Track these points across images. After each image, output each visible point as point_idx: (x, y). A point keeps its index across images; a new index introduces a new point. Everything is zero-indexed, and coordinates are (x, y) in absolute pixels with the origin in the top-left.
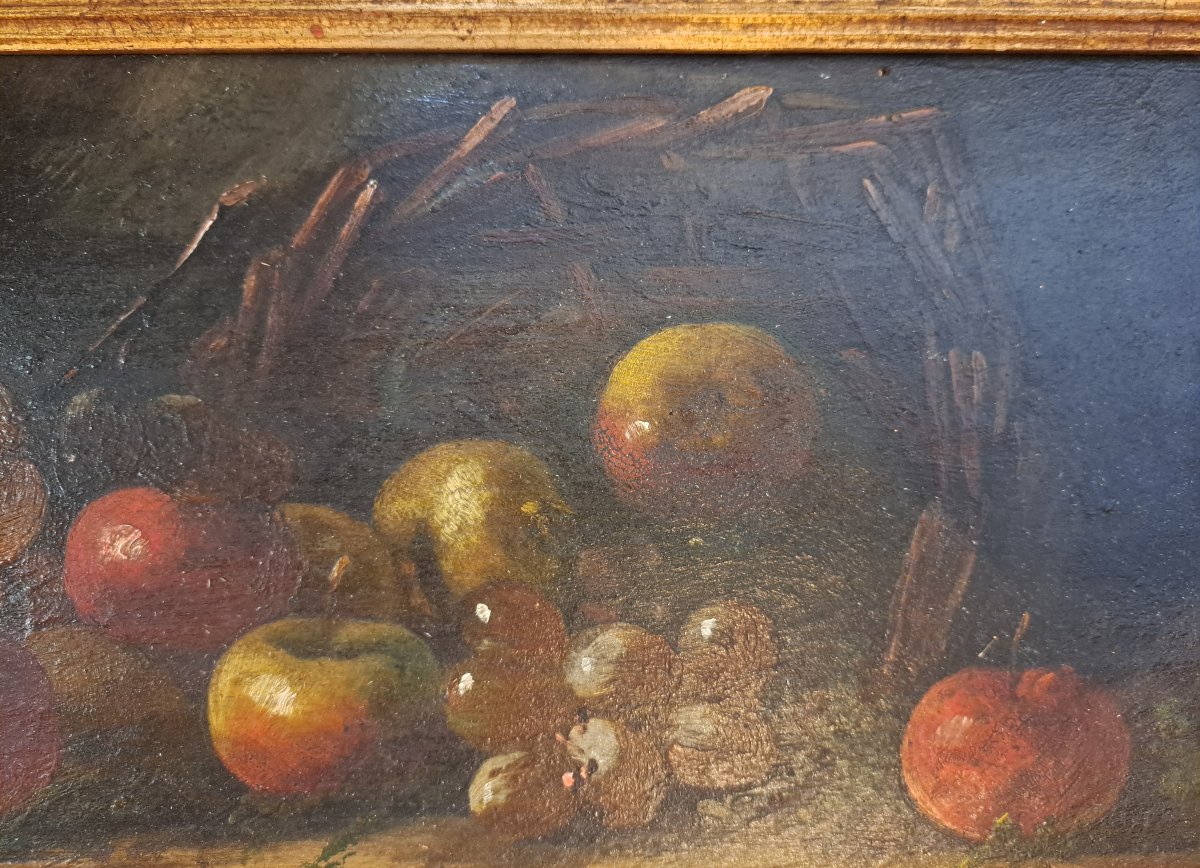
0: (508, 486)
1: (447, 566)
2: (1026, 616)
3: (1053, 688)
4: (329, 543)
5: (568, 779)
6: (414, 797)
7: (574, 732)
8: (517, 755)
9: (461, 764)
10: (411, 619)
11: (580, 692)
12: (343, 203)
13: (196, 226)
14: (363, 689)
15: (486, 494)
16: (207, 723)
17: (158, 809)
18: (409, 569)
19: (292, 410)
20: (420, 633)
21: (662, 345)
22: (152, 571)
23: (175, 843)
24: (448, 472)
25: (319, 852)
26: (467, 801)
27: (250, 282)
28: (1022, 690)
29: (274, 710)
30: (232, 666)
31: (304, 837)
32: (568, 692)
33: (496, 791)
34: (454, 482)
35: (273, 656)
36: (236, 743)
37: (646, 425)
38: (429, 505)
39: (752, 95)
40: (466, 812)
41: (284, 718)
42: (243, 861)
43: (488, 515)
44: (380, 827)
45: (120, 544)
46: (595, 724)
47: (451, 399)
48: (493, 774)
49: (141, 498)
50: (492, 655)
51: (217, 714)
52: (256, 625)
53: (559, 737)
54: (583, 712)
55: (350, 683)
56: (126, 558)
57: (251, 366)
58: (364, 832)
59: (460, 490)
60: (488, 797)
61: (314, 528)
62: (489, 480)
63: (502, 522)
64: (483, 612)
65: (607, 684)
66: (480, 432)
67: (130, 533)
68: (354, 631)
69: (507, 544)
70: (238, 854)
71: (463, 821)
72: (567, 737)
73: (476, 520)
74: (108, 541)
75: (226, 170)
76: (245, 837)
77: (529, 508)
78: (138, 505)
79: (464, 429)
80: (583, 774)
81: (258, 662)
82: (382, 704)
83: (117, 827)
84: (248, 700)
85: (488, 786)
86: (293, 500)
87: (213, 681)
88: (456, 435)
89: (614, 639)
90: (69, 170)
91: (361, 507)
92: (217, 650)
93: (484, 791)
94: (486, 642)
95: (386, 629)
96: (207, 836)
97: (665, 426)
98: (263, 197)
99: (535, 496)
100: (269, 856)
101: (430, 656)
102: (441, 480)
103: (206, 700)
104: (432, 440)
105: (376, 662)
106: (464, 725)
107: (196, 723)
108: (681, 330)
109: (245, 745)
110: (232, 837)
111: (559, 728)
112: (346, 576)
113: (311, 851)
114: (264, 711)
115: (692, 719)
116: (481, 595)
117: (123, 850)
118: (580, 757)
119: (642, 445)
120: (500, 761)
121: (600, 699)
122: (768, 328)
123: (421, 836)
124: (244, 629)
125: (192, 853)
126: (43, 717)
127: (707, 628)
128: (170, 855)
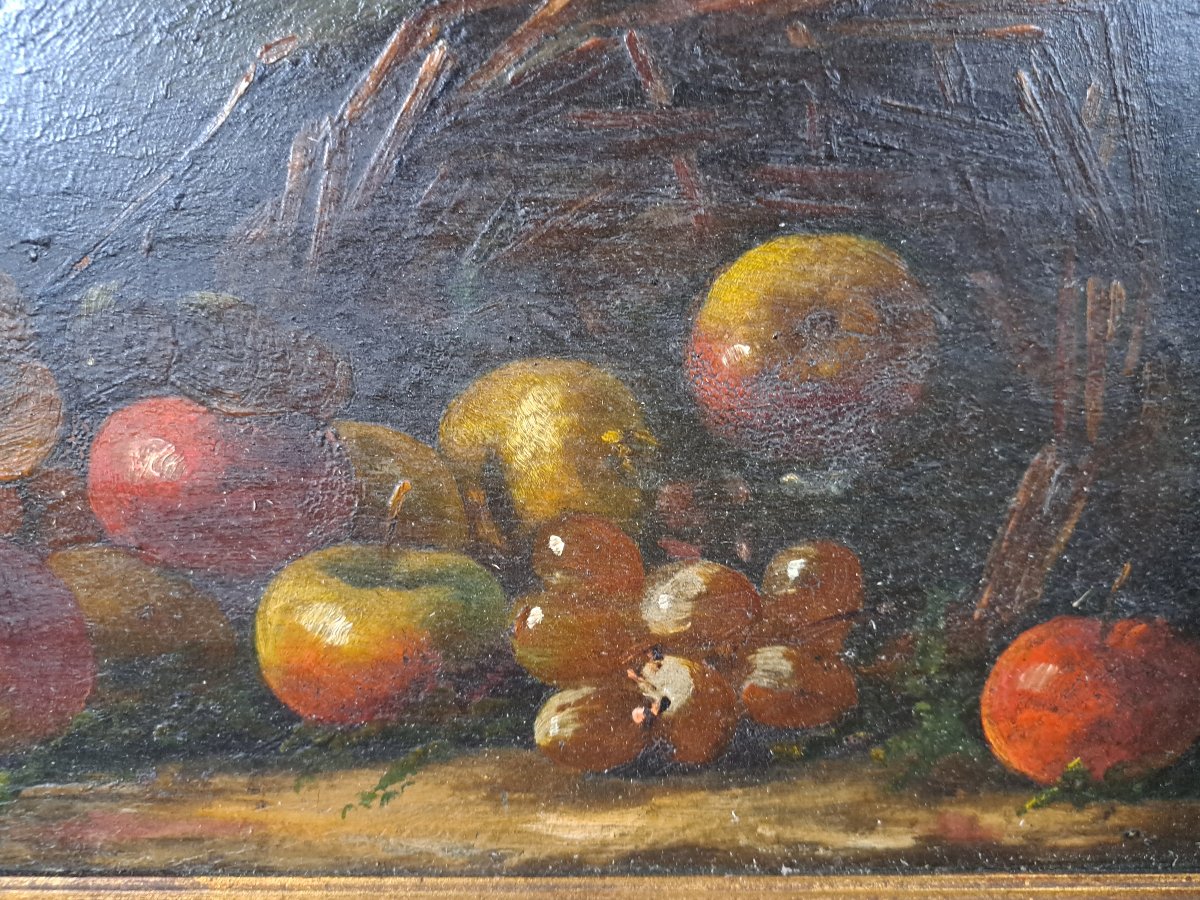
0: (591, 410)
1: (519, 496)
2: (1128, 566)
3: (1143, 639)
4: (389, 466)
5: (638, 714)
6: (478, 730)
7: (647, 669)
8: (586, 690)
9: (528, 696)
10: (476, 549)
11: (655, 630)
12: (405, 64)
14: (423, 621)
15: (564, 421)
16: (254, 652)
17: (204, 736)
18: (477, 496)
19: (346, 316)
20: (486, 563)
21: (771, 257)
22: (189, 491)
23: (222, 769)
24: (523, 393)
25: (376, 779)
26: (533, 734)
27: (295, 158)
28: (1112, 639)
29: (329, 640)
30: (283, 593)
31: (360, 766)
32: (642, 629)
33: (562, 725)
34: (529, 405)
35: (326, 584)
36: (288, 672)
37: (746, 350)
38: (501, 430)
40: (530, 744)
41: (338, 648)
42: (297, 789)
43: (566, 443)
44: (442, 758)
45: (152, 458)
46: (669, 661)
47: (528, 310)
48: (561, 708)
49: (175, 408)
50: (565, 590)
51: (266, 641)
52: (307, 551)
53: (631, 673)
54: (660, 647)
55: (411, 614)
56: (158, 474)
57: (297, 262)
58: (422, 762)
59: (535, 414)
60: (554, 731)
61: (372, 449)
62: (568, 404)
63: (581, 450)
64: (557, 544)
65: (686, 620)
67: (162, 448)
68: (417, 560)
69: (585, 474)
70: (291, 781)
71: (527, 753)
72: (639, 673)
73: (552, 448)
74: (137, 455)
76: (297, 764)
77: (611, 437)
78: (170, 417)
79: (545, 345)
80: (654, 710)
81: (312, 591)
82: (446, 636)
83: (160, 753)
84: (301, 629)
85: (555, 720)
86: (348, 417)
87: (260, 609)
88: (532, 352)
89: (694, 577)
91: (425, 429)
92: (266, 575)
93: (552, 723)
94: (558, 575)
95: (452, 560)
96: (258, 764)
97: (768, 350)
99: (618, 425)
100: (323, 784)
101: (498, 590)
102: (514, 402)
103: (253, 627)
104: (506, 357)
105: (440, 593)
106: (529, 656)
107: (244, 652)
108: (795, 243)
109: (300, 675)
110: (284, 765)
111: (630, 664)
112: (407, 504)
113: (367, 779)
114: (317, 640)
115: (771, 662)
116: (554, 526)
117: (168, 775)
118: (649, 694)
119: (739, 373)
120: (569, 696)
121: (676, 638)
122: (892, 244)
123: (485, 767)
124: (292, 554)
125: (242, 780)
126: (74, 641)
127: (794, 568)
128: (218, 781)
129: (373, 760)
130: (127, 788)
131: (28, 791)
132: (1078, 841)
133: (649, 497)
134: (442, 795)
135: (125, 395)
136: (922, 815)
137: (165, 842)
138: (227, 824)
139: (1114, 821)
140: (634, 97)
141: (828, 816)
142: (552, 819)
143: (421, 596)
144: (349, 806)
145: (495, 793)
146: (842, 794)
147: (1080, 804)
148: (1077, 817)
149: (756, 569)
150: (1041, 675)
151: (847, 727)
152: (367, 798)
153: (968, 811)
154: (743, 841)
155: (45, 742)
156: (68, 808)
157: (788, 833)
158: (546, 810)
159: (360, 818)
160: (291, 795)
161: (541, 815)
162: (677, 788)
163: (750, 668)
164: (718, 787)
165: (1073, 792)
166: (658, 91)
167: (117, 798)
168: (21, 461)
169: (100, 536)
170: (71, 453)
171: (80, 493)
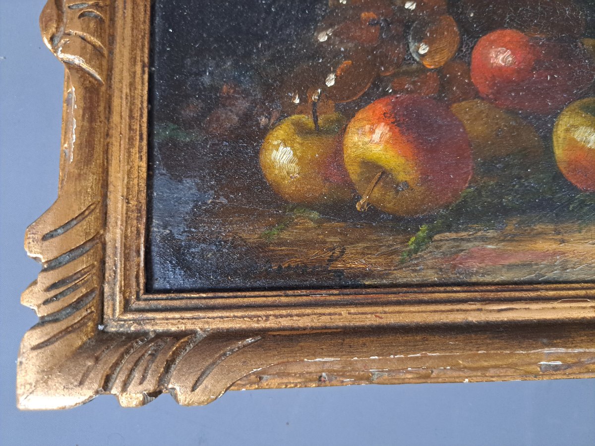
16: (553, 153)
22: (518, 71)
23: (540, 221)
29: (589, 146)
30: (564, 122)
35: (585, 117)
36: (569, 164)
42: (580, 231)
45: (501, 57)
49: (510, 34)
51: (559, 146)
52: (574, 100)
56: (503, 64)
67: (505, 52)
70: (576, 226)
74: (494, 56)
76: (579, 217)
78: (508, 39)
81: (578, 120)
83: (507, 212)
84: (574, 140)
86: (587, 37)
87: (554, 130)
92: (556, 113)
96: (558, 216)
103: (551, 140)
107: (549, 150)
109: (574, 165)
110: (572, 217)
114: (583, 146)
117: (511, 225)
124: (569, 101)
125: (551, 227)
126: (463, 146)
128: (539, 227)
130: (491, 233)
131: (437, 237)
135: (489, 28)
137: (510, 267)
138: (545, 255)
155: (447, 206)
156: (458, 246)
160: (578, 235)
167: (484, 239)
168: (441, 59)
169: (477, 95)
170: (463, 55)
171: (467, 73)
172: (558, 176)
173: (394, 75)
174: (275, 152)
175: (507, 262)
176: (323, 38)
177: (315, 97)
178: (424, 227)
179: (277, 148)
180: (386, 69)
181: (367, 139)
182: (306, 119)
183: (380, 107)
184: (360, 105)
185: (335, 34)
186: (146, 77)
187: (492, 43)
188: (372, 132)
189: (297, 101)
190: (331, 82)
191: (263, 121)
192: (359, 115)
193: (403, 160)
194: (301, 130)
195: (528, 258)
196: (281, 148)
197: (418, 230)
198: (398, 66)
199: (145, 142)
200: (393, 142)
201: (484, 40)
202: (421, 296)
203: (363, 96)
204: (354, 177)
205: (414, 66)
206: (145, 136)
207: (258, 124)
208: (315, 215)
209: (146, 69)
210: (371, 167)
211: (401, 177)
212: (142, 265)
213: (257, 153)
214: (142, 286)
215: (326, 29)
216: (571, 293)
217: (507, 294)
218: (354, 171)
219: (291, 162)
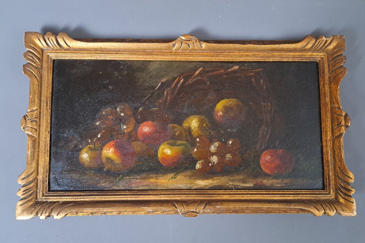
0: (201, 122)
1: (193, 133)
2: (278, 141)
3: (282, 152)
4: (176, 129)
5: (210, 165)
6: (188, 167)
7: (211, 158)
8: (203, 161)
9: (195, 162)
10: (187, 141)
11: (212, 152)
12: (179, 81)
13: (158, 85)
14: (180, 151)
15: (198, 123)
16: (158, 156)
17: (150, 169)
18: (187, 133)
19: (171, 111)
20: (189, 143)
21: (224, 102)
22: (150, 133)
23: (152, 174)
25: (173, 175)
26: (195, 168)
27: (165, 93)
28: (277, 152)
30: (162, 147)
31: (171, 173)
32: (210, 151)
33: (200, 166)
34: (194, 121)
35: (168, 146)
37: (221, 113)
38: (190, 124)
39: (236, 67)
41: (169, 155)
43: (198, 126)
44: (183, 172)
45: (146, 129)
46: (214, 156)
47: (193, 109)
48: (199, 163)
49: (150, 123)
50: (199, 146)
51: (159, 154)
52: (165, 141)
53: (209, 158)
54: (213, 154)
55: (179, 150)
56: (147, 131)
57: (165, 104)
58: (180, 172)
60: (199, 167)
61: (173, 127)
62: (199, 121)
63: (200, 127)
64: (198, 140)
65: (216, 150)
66: (198, 114)
68: (179, 142)
69: (201, 130)
70: (162, 175)
71: (195, 171)
74: (144, 129)
75: (162, 77)
76: (163, 173)
77: (204, 125)
79: (195, 113)
80: (212, 164)
81: (166, 147)
82: (183, 153)
83: (143, 171)
84: (164, 152)
85: (199, 165)
86: (171, 123)
87: (159, 149)
88: (194, 114)
89: (217, 144)
90: (140, 76)
91: (180, 123)
92: (160, 145)
93: (198, 166)
94: (198, 144)
95: (184, 142)
96: (157, 173)
97: (224, 113)
98: (168, 81)
99: (205, 123)
100: (166, 176)
101: (190, 146)
102: (192, 121)
103: (158, 152)
104: (191, 115)
105: (183, 147)
106: (195, 156)
107: (156, 155)
108: (226, 100)
109: (163, 159)
110: (161, 173)
111: (209, 157)
112: (178, 134)
113: (172, 175)
114: (166, 154)
115: (229, 156)
116: (197, 137)
117: (144, 175)
118: (212, 161)
119: (221, 116)
120: (200, 162)
121: (215, 153)
122: (239, 99)
123: (189, 173)
124: (163, 142)
125: (155, 175)
126: (133, 154)
127: (230, 142)
128: (151, 176)
129: (173, 172)
130: (138, 177)
131: (124, 178)
132: (279, 185)
133: (210, 133)
134: (183, 177)
135: (144, 121)
136: (254, 181)
137: (143, 186)
138: (152, 183)
139: (284, 182)
140: (205, 84)
141: (239, 181)
142: (199, 181)
143: (180, 147)
144: (170, 179)
145: (190, 177)
146: (241, 177)
147: (278, 179)
148: (278, 181)
149: (225, 143)
150: (268, 158)
151: (241, 166)
152: (172, 178)
153: (261, 180)
154: (227, 185)
155: (128, 170)
156: (130, 180)
157: (234, 184)
158: (198, 180)
159: (171, 181)
160: (162, 178)
161: (197, 181)
162: (216, 176)
163: (226, 157)
164: (223, 176)
165: (276, 177)
166: (208, 83)
167: (137, 179)
168: (129, 130)
169: (138, 140)
170: (135, 129)
171: (136, 134)
172: (159, 162)
173: (117, 134)
174: (83, 155)
175: (142, 185)
176: (98, 124)
177: (94, 140)
178: (121, 175)
179: (84, 154)
180: (114, 133)
181: (108, 152)
182: (92, 146)
183: (112, 143)
184: (106, 143)
185: (101, 123)
186: (49, 135)
187: (144, 125)
188: (109, 150)
189: (90, 141)
190: (99, 136)
191: (80, 146)
192: (106, 145)
193: (117, 158)
194: (90, 149)
195: (147, 183)
196: (85, 154)
197: (120, 176)
198: (118, 132)
199: (49, 152)
200: (115, 152)
201: (141, 125)
202: (117, 193)
203: (108, 140)
204: (104, 162)
205: (122, 132)
206: (49, 151)
207: (79, 148)
208: (93, 172)
209: (49, 133)
210: (108, 159)
211: (117, 162)
212: (47, 184)
213: (78, 155)
214: (47, 190)
215: (98, 121)
216: (156, 193)
217: (139, 193)
218: (104, 160)
219: (87, 157)
